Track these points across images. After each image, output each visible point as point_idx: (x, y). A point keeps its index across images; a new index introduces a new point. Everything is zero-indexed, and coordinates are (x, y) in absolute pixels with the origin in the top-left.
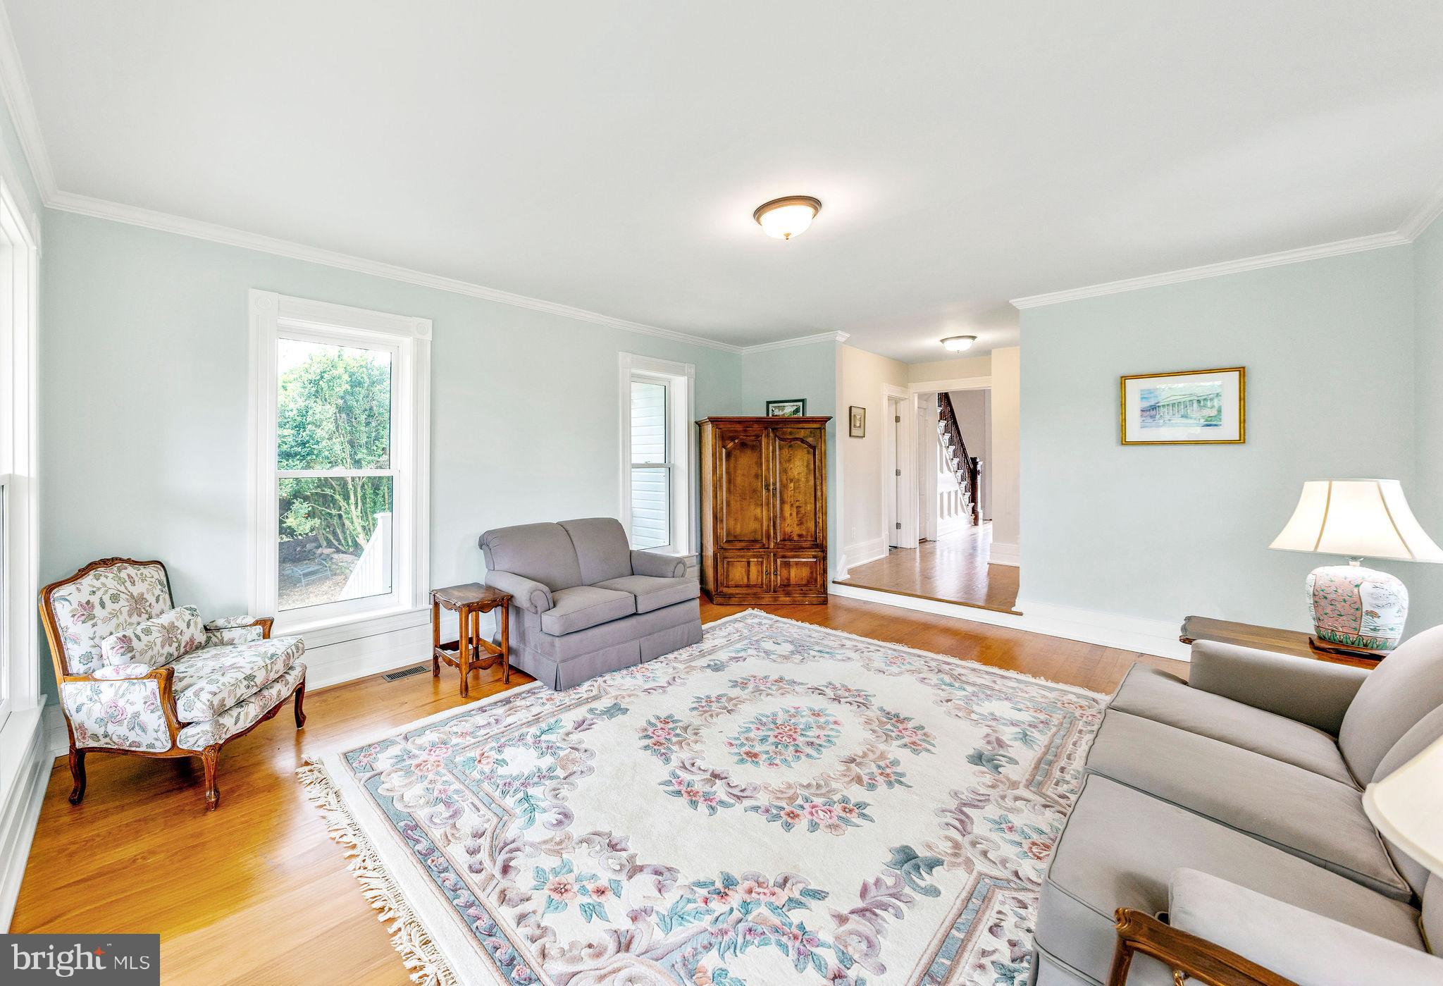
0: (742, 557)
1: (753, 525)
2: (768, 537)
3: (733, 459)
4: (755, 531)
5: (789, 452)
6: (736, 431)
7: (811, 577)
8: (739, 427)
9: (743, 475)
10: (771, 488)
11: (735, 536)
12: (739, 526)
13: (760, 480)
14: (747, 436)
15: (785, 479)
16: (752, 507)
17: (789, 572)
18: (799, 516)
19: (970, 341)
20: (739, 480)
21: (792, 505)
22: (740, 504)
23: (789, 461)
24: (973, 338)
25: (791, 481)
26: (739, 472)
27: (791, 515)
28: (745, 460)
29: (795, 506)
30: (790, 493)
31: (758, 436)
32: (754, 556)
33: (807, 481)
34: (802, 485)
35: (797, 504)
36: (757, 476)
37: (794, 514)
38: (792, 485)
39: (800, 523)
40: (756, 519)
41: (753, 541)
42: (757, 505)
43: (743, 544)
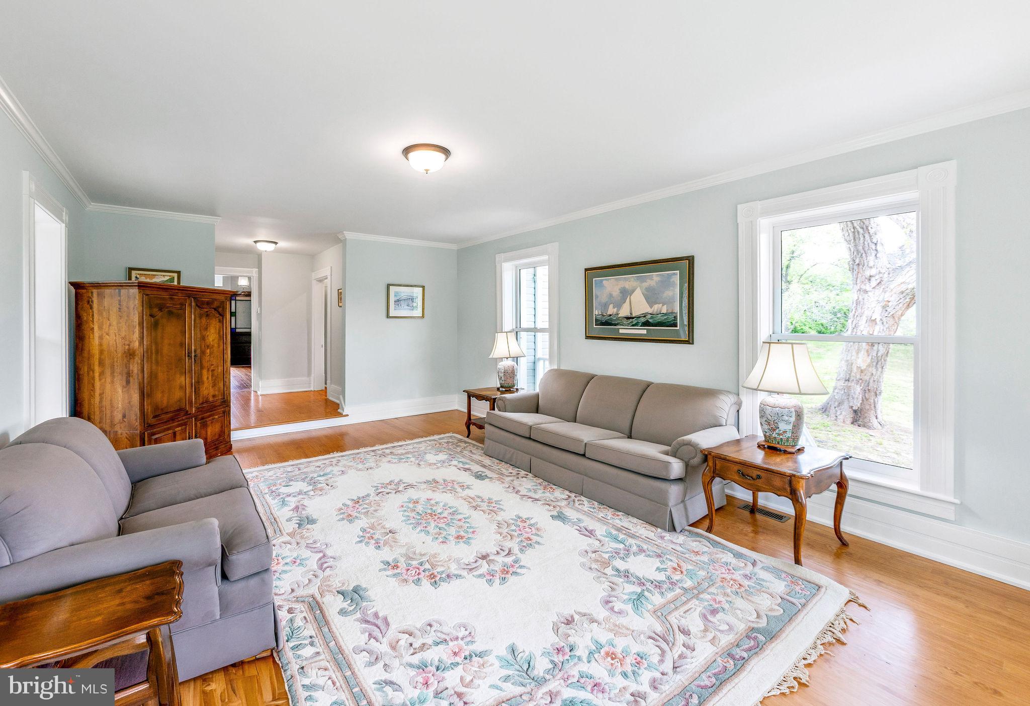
0: (168, 429)
1: (178, 394)
2: (191, 403)
3: (160, 327)
4: (180, 400)
5: (206, 321)
6: (164, 299)
7: (221, 431)
8: (165, 295)
9: (170, 344)
10: (193, 355)
11: (162, 409)
12: (165, 399)
13: (184, 348)
14: (174, 304)
15: (203, 346)
16: (178, 376)
17: (207, 432)
18: (214, 378)
19: (274, 245)
20: (165, 350)
21: (208, 370)
22: (167, 375)
23: (206, 329)
24: (276, 243)
25: (208, 347)
26: (166, 341)
27: (208, 378)
28: (170, 329)
29: (210, 370)
30: (207, 358)
31: (183, 305)
32: (178, 426)
33: (219, 346)
34: (215, 349)
35: (212, 368)
36: (182, 345)
37: (210, 378)
38: (208, 351)
39: (214, 385)
40: (181, 387)
41: (178, 410)
42: (181, 374)
43: (170, 415)
